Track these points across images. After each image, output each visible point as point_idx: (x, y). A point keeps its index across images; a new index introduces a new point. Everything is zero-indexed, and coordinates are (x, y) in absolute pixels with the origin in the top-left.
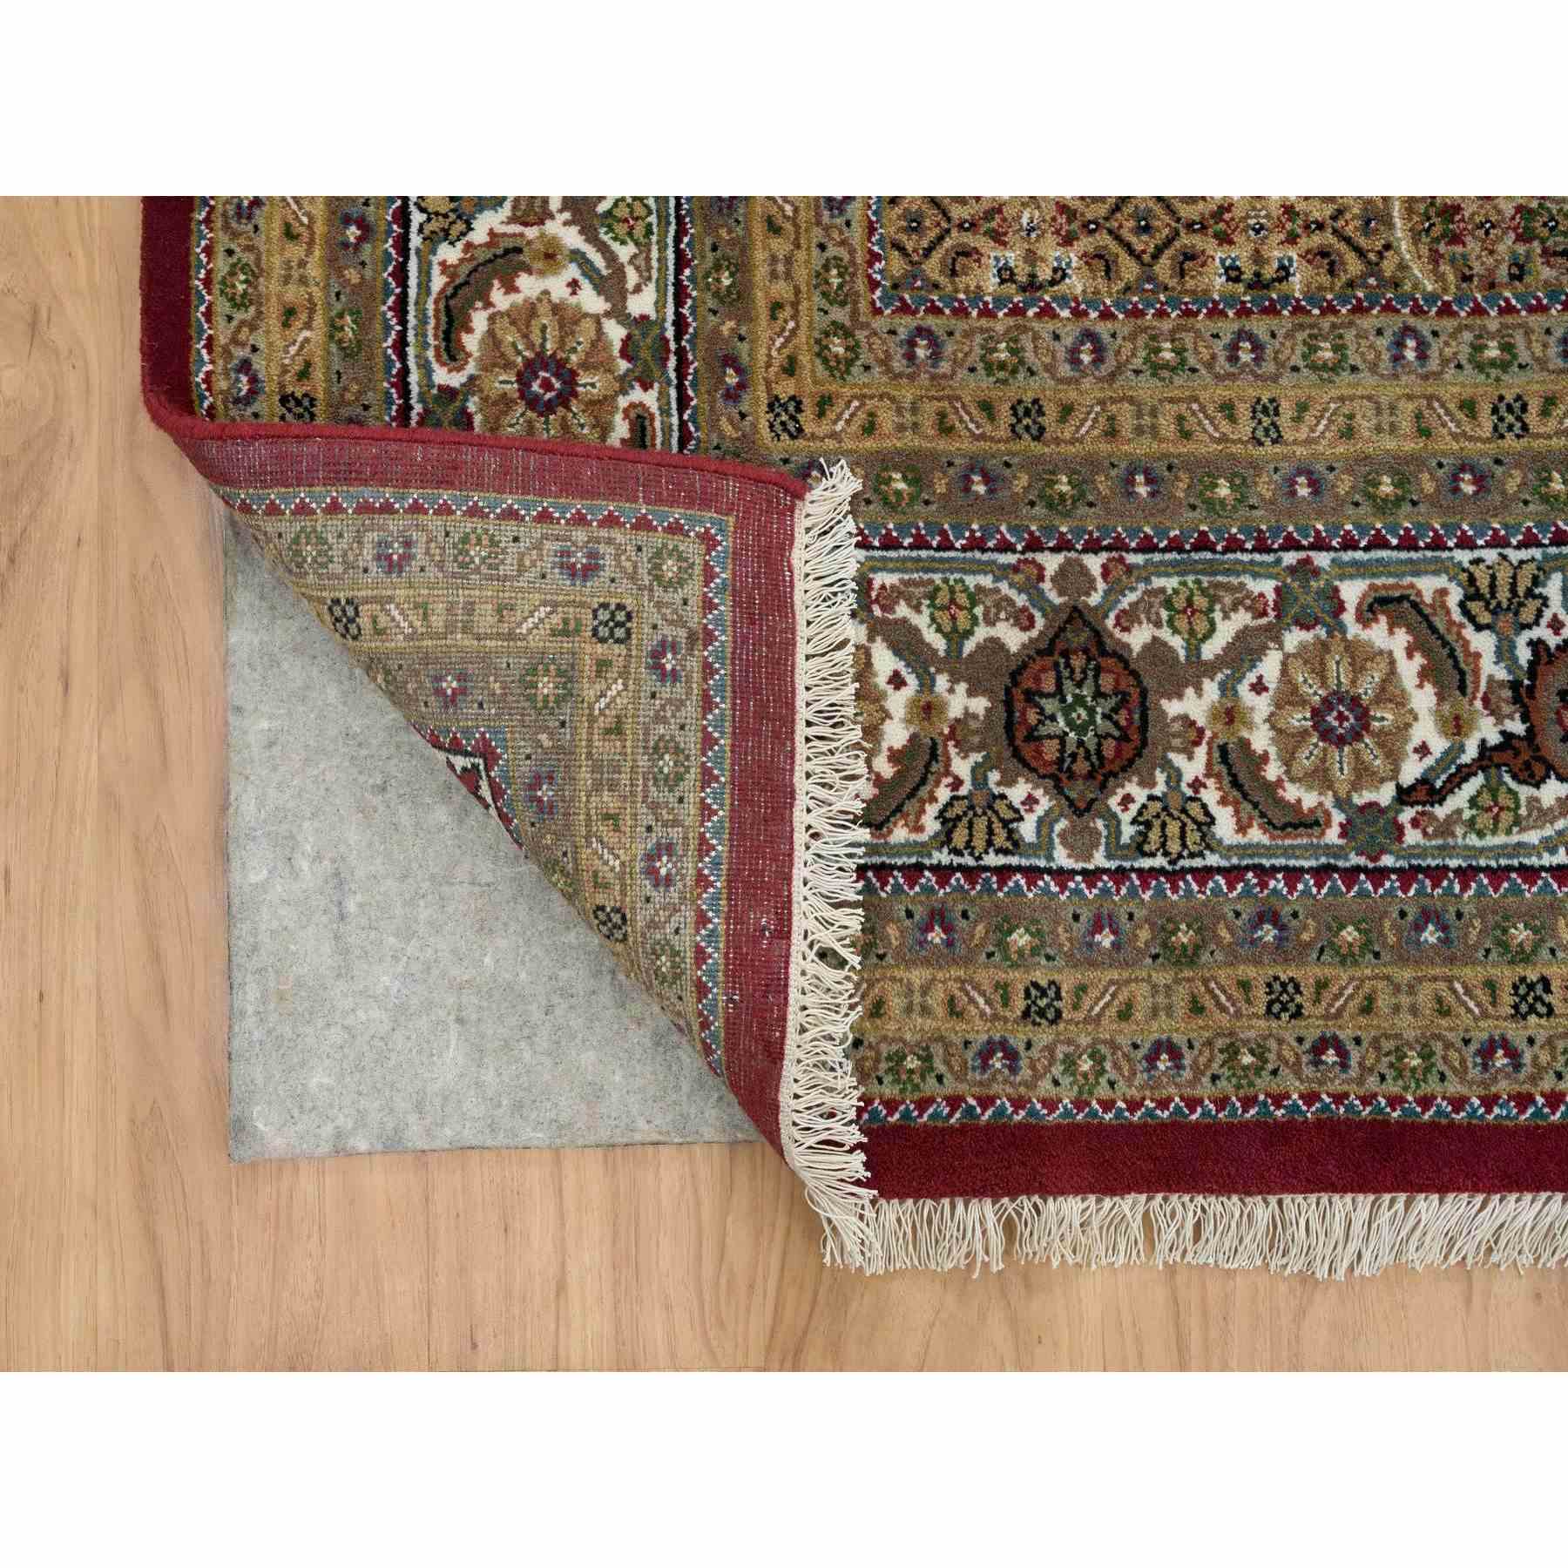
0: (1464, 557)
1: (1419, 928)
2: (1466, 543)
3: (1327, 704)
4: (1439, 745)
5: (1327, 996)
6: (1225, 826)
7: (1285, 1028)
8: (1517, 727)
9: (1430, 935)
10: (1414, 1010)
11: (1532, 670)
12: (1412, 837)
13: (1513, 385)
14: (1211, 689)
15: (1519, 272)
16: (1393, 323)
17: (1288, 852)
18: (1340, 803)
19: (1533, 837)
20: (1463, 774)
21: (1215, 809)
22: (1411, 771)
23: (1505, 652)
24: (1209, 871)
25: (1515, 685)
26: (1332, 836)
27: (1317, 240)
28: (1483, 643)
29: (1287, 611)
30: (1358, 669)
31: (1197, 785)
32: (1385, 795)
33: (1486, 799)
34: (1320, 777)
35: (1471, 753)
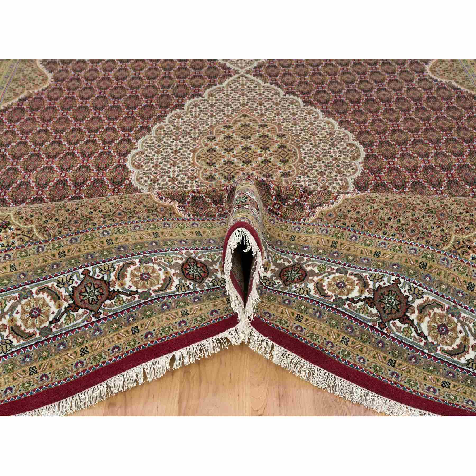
0: (56, 278)
1: (59, 347)
2: (56, 275)
3: (32, 311)
4: (56, 311)
5: (42, 367)
6: (15, 342)
7: (35, 376)
8: (71, 302)
9: (61, 347)
10: (61, 363)
11: (73, 291)
12: (54, 330)
13: (61, 250)
14: (7, 317)
15: (60, 232)
16: (36, 246)
17: (29, 343)
18: (38, 329)
19: (79, 321)
20: (62, 315)
21: (12, 340)
22: (51, 317)
23: (67, 290)
24: (13, 352)
25: (70, 295)
26: (38, 336)
27: (19, 237)
28: (62, 290)
29: (21, 297)
30: (37, 303)
31: (8, 336)
32: (47, 324)
33: (68, 318)
34: (33, 325)
35: (63, 310)
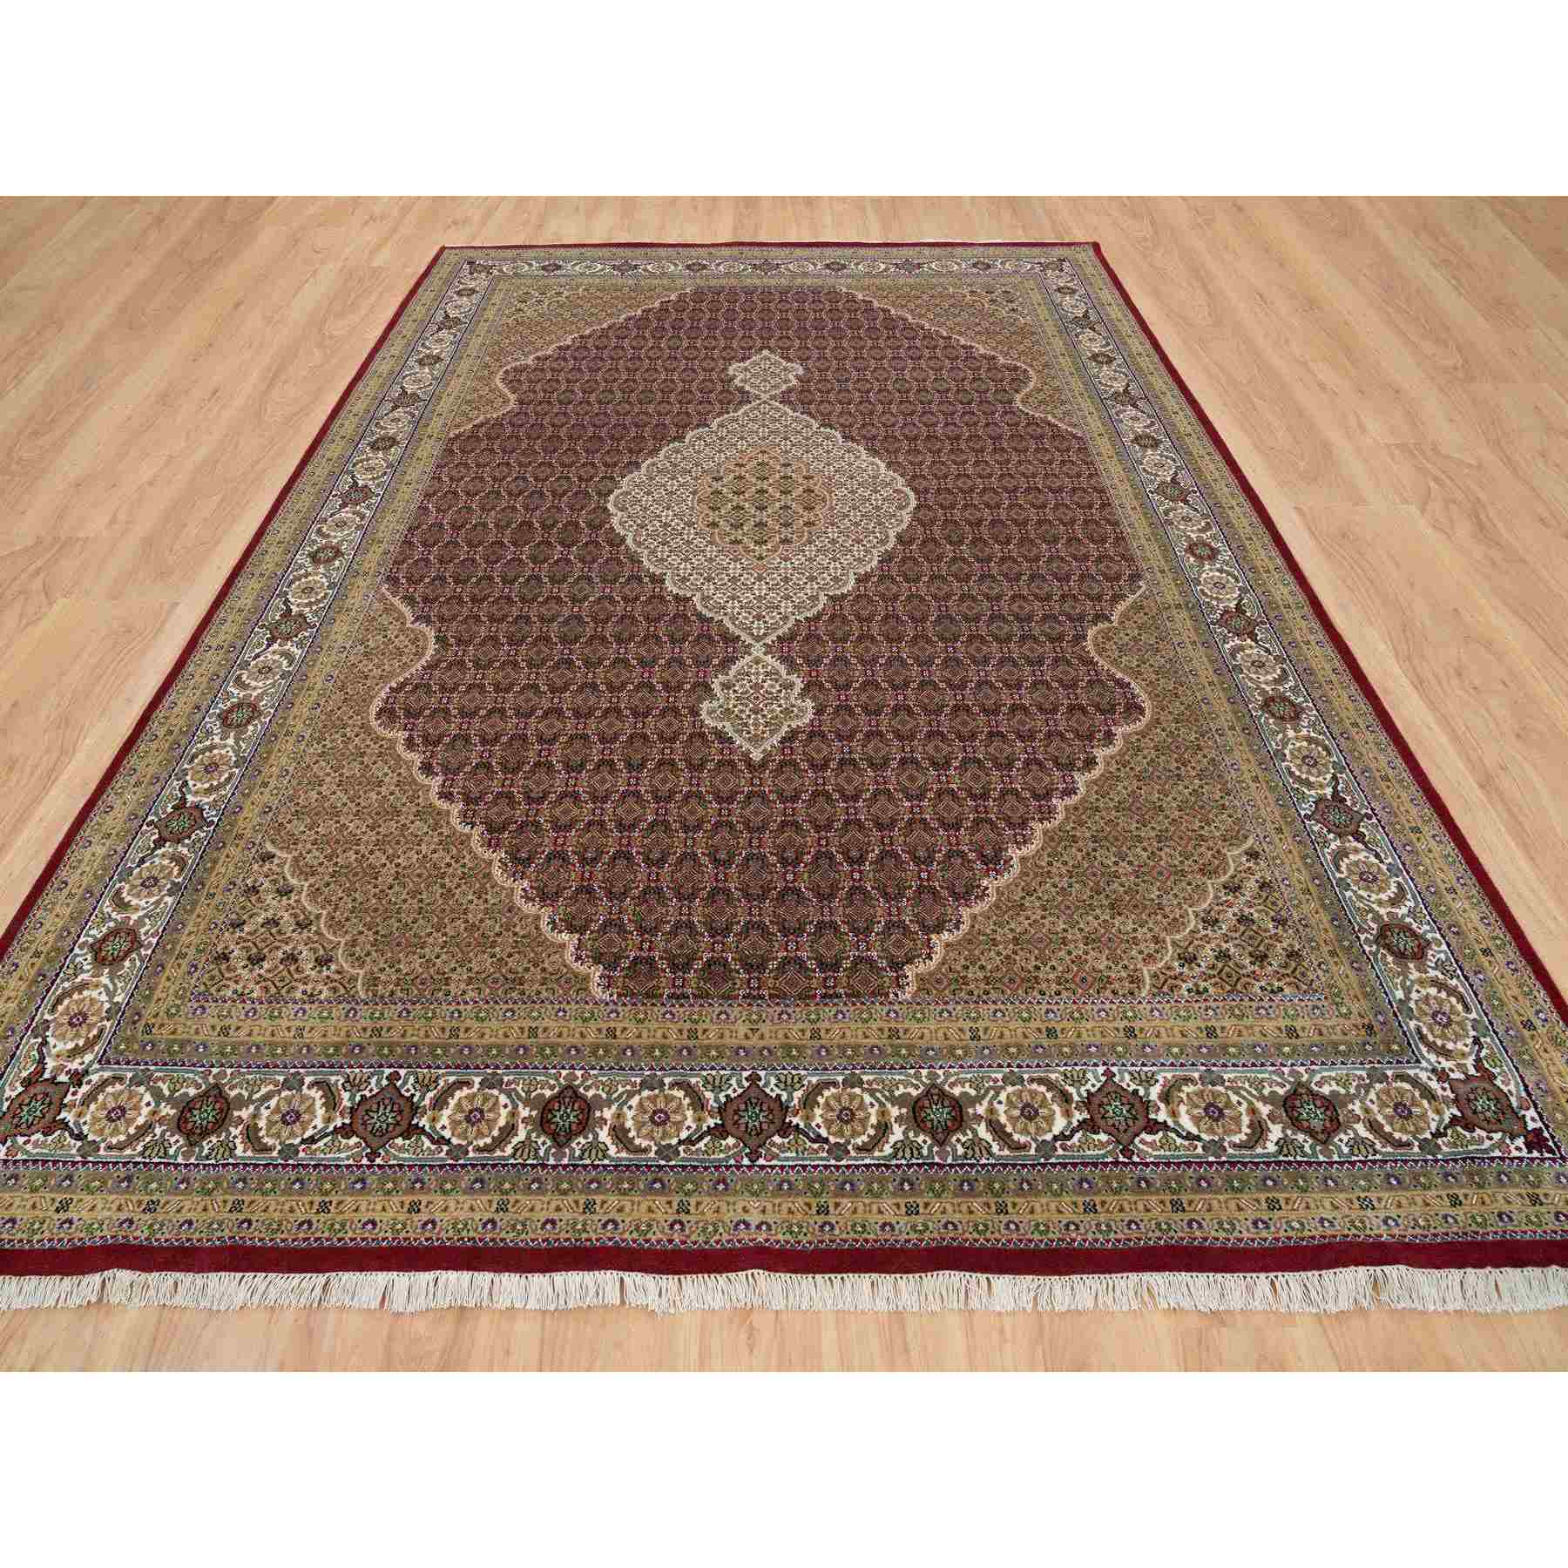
0: (348, 1071)
1: (293, 1184)
2: (351, 1067)
3: (288, 1113)
4: (320, 1126)
6: (239, 1151)
8: (348, 1121)
9: (297, 1186)
10: (281, 1211)
11: (359, 1105)
12: (301, 1154)
14: (252, 1108)
15: (392, 993)
16: (349, 1007)
17: (257, 1159)
18: (280, 1143)
19: (343, 1155)
20: (326, 1135)
21: (238, 1145)
22: (308, 1133)
23: (352, 1098)
24: (228, 1165)
25: (352, 1108)
26: (274, 1154)
28: (346, 1095)
29: (286, 1085)
30: (302, 1102)
31: (235, 1137)
32: (297, 1141)
33: (330, 1143)
34: (278, 1135)
35: (331, 1128)
